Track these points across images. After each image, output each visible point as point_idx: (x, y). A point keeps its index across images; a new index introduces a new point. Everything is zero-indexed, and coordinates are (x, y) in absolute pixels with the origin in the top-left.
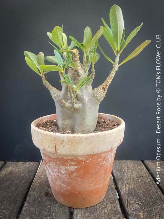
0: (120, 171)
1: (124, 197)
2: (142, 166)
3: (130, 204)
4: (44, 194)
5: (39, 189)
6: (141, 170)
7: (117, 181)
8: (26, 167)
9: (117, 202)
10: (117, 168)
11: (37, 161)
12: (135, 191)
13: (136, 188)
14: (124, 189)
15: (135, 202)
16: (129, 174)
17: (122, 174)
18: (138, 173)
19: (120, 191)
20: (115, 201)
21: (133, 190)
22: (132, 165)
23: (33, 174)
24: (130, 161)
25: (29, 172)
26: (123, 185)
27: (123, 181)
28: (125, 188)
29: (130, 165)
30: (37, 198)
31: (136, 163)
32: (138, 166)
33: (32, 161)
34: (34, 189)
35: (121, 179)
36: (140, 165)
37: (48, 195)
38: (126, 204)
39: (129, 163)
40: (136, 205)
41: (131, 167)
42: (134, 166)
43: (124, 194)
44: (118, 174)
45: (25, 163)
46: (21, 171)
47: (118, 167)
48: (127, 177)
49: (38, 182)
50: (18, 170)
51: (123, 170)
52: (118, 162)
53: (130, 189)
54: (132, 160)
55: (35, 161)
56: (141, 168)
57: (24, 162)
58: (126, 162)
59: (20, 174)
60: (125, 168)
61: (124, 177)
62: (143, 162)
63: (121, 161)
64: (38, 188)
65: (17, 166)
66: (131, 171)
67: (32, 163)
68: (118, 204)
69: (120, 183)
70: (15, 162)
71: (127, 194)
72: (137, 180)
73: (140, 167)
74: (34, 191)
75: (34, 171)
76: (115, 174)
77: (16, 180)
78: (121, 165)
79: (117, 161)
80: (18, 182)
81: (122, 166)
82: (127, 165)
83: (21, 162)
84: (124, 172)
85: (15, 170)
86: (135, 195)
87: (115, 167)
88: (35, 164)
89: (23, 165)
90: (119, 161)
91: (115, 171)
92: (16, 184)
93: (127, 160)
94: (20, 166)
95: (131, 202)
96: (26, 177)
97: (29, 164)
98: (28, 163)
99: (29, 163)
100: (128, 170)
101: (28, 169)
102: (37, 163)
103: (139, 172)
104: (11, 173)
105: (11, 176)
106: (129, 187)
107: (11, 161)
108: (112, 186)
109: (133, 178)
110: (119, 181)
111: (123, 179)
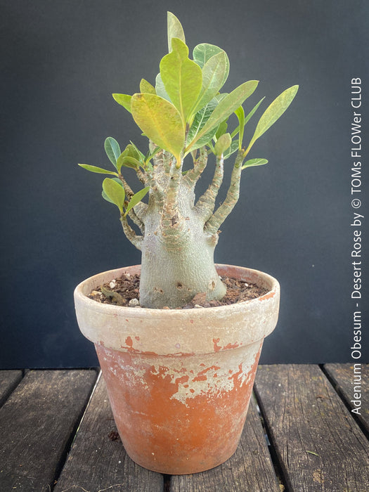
0: (273, 386)
1: (280, 440)
2: (320, 375)
3: (293, 455)
4: (109, 437)
5: (98, 427)
6: (318, 385)
7: (265, 407)
8: (68, 381)
9: (266, 451)
10: (265, 381)
11: (91, 369)
12: (303, 427)
14: (281, 425)
15: (304, 449)
16: (291, 393)
17: (276, 394)
18: (312, 391)
19: (273, 428)
20: (261, 448)
21: (299, 425)
22: (298, 373)
23: (84, 396)
24: (294, 365)
25: (75, 391)
26: (279, 416)
27: (279, 407)
28: (283, 421)
29: (295, 374)
30: (95, 444)
31: (307, 370)
32: (311, 376)
33: (81, 369)
34: (88, 426)
35: (274, 404)
36: (315, 374)
37: (116, 439)
38: (284, 454)
39: (292, 369)
40: (305, 457)
41: (296, 377)
42: (303, 375)
43: (281, 434)
44: (268, 392)
45: (67, 373)
46: (58, 391)
47: (268, 379)
48: (287, 399)
49: (95, 412)
50: (52, 388)
51: (280, 385)
52: (269, 368)
53: (293, 423)
54: (298, 363)
55: (87, 369)
56: (319, 379)
57: (64, 372)
58: (285, 369)
59: (56, 396)
60: (283, 381)
61: (280, 399)
62: (322, 366)
63: (275, 365)
64: (95, 426)
65: (50, 379)
66: (295, 386)
67: (81, 373)
68: (268, 454)
69: (272, 412)
70: (45, 371)
71: (286, 434)
72: (309, 406)
73: (315, 379)
74: (87, 431)
75: (87, 390)
76: (260, 393)
77: (49, 408)
78: (274, 373)
79: (267, 366)
80: (51, 412)
81: (276, 377)
82: (288, 375)
83: (57, 372)
84: (282, 390)
85: (46, 387)
86: (303, 436)
87: (261, 379)
88: (88, 375)
89: (62, 378)
90: (270, 366)
91: (261, 387)
92: (49, 417)
93: (287, 363)
94: (56, 379)
95: (295, 450)
96: (68, 402)
97: (76, 375)
98: (72, 373)
99: (75, 372)
100: (289, 384)
101: (74, 385)
102: (93, 372)
103: (314, 388)
104: (36, 395)
105: (37, 401)
106: (292, 421)
107: (36, 369)
108: (255, 419)
109: (300, 400)
110: (269, 408)
111: (279, 402)
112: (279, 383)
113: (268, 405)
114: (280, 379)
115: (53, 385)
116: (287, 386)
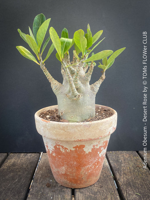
0: (117, 161)
1: (123, 187)
2: (137, 156)
3: (129, 195)
4: (46, 185)
5: (41, 180)
6: (137, 161)
8: (27, 158)
9: (117, 192)
11: (37, 153)
12: (132, 181)
13: (133, 179)
14: (122, 180)
15: (134, 192)
16: (126, 165)
17: (119, 165)
18: (134, 164)
19: (119, 181)
20: (114, 191)
21: (130, 180)
22: (128, 155)
23: (34, 166)
24: (125, 151)
25: (31, 163)
26: (121, 176)
27: (120, 171)
28: (123, 178)
29: (126, 156)
30: (40, 189)
31: (131, 154)
32: (133, 157)
33: (33, 153)
34: (37, 180)
35: (119, 170)
36: (135, 156)
37: (50, 186)
38: (125, 194)
39: (125, 153)
40: (135, 196)
41: (127, 157)
42: (130, 156)
43: (123, 184)
44: (115, 164)
45: (27, 154)
46: (23, 163)
47: (115, 158)
48: (124, 168)
50: (20, 162)
51: (120, 161)
52: (115, 153)
53: (128, 179)
54: (127, 150)
55: (35, 153)
56: (137, 158)
57: (25, 154)
58: (122, 153)
59: (22, 165)
60: (121, 159)
61: (121, 168)
62: (137, 152)
63: (117, 151)
64: (40, 180)
65: (19, 157)
66: (127, 161)
67: (33, 155)
68: (118, 194)
69: (118, 174)
70: (17, 154)
71: (125, 185)
72: (134, 171)
73: (135, 158)
74: (36, 183)
75: (36, 163)
76: (112, 165)
77: (19, 171)
78: (117, 155)
79: (114, 152)
80: (20, 173)
81: (118, 157)
82: (123, 156)
83: (23, 154)
84: (121, 163)
85: (18, 161)
86: (133, 186)
87: (112, 158)
88: (36, 155)
89: (25, 157)
90: (115, 152)
91: (112, 161)
92: (19, 175)
93: (122, 150)
94: (22, 157)
95: (130, 192)
96: (28, 168)
98: (29, 154)
99: (30, 154)
100: (124, 160)
101: (30, 160)
103: (135, 162)
104: (14, 165)
105: (14, 168)
106: (127, 178)
107: (13, 153)
108: (111, 177)
109: (130, 168)
110: (116, 172)
111: (120, 169)
112: (120, 160)
113: (116, 170)
114: (120, 158)
115: (21, 160)
116: (123, 161)
